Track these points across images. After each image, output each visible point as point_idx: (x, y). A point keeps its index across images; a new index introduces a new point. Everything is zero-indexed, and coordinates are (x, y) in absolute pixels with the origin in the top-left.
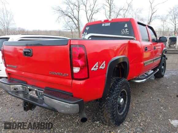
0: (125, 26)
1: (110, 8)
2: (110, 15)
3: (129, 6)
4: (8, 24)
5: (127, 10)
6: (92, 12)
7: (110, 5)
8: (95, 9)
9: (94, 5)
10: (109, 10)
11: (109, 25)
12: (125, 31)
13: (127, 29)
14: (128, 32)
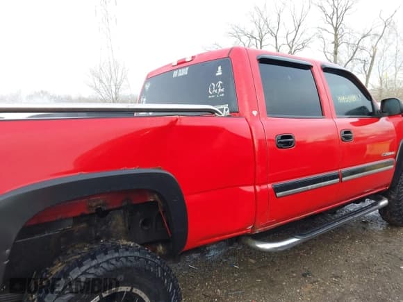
0: (217, 74)
1: (336, 35)
2: (336, 53)
3: (386, 26)
4: (117, 87)
5: (381, 37)
6: (291, 48)
7: (336, 29)
8: (300, 40)
9: (295, 32)
10: (333, 40)
11: (186, 73)
12: (217, 88)
13: (220, 82)
14: (223, 90)
